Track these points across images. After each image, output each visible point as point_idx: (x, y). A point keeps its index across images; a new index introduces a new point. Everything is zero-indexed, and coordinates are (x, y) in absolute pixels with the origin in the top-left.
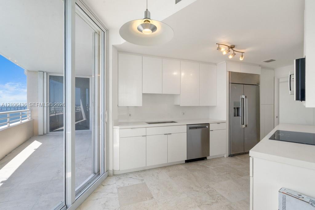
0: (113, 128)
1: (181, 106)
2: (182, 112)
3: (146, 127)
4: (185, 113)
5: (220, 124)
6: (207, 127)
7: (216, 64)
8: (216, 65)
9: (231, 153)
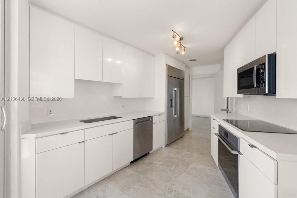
0: (20, 139)
1: (123, 98)
2: (121, 105)
3: (84, 129)
4: (124, 106)
5: (161, 115)
6: (151, 120)
7: (154, 55)
8: (154, 57)
9: (168, 142)
